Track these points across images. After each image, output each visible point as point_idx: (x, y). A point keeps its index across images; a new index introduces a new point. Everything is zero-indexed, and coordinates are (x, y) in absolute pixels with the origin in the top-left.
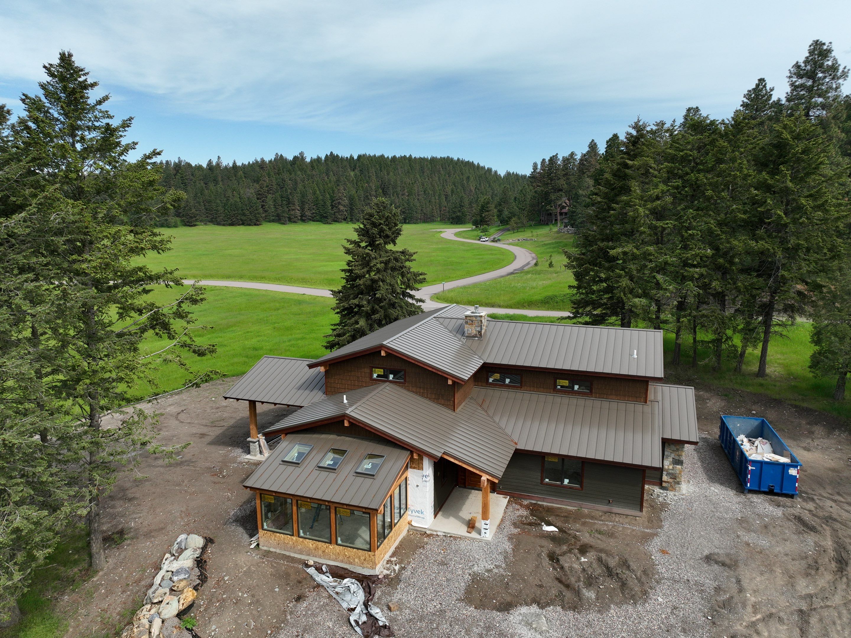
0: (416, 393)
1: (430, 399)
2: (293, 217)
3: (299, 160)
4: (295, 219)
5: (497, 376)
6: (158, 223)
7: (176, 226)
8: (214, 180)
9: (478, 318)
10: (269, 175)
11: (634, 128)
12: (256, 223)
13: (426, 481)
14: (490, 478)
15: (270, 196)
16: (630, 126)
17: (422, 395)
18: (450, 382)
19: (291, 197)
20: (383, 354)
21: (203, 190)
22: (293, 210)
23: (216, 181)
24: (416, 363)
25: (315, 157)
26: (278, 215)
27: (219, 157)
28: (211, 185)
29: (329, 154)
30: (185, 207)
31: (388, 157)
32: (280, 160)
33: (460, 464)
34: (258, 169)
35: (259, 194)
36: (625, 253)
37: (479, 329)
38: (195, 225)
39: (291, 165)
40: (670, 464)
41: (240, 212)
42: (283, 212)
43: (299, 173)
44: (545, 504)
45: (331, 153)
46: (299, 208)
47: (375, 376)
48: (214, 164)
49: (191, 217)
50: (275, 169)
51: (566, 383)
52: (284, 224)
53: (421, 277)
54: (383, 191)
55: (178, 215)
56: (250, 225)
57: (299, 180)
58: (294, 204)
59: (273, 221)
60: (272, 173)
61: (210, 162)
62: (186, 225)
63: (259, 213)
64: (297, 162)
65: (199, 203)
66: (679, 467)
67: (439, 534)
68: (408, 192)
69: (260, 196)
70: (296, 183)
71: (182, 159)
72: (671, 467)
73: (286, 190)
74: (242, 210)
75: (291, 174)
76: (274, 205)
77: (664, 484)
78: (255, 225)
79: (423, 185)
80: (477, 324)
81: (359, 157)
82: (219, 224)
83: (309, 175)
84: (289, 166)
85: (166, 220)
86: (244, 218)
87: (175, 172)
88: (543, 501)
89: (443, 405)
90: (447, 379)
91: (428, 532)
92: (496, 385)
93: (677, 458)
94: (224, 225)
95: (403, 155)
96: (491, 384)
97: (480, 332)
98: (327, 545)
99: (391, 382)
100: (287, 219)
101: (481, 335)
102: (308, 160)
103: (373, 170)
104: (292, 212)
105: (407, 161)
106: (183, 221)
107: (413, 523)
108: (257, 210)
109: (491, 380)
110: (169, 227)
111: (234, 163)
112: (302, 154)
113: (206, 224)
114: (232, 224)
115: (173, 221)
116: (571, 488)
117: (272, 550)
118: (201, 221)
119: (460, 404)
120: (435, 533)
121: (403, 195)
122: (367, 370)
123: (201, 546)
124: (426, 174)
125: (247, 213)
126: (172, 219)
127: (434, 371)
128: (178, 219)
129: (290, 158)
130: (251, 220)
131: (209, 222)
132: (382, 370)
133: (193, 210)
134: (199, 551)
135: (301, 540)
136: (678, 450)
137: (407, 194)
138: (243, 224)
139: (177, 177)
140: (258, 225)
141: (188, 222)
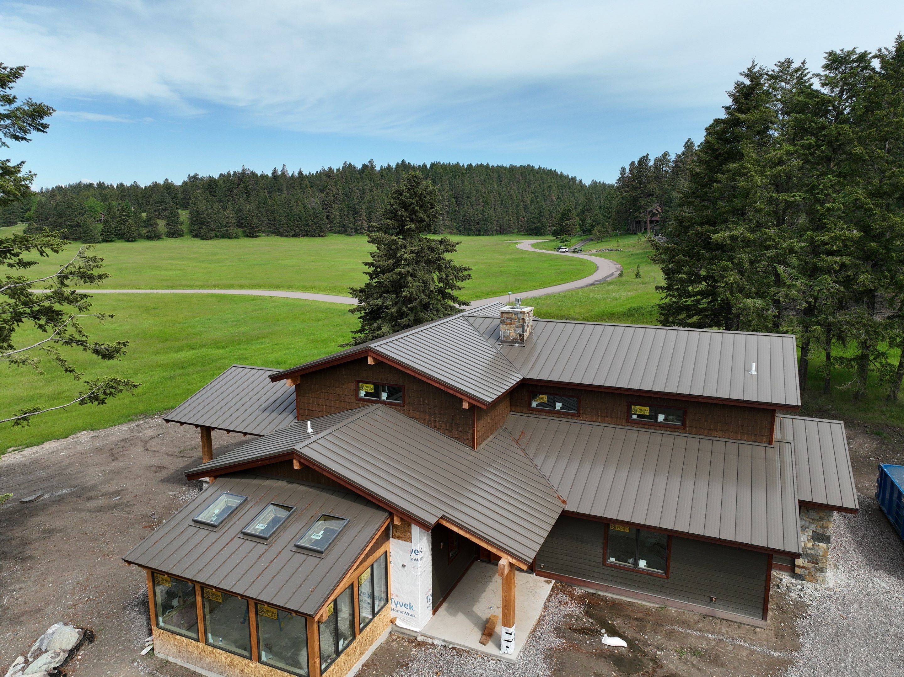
0: (419, 420)
1: (439, 429)
2: (359, 228)
3: (368, 169)
4: (361, 231)
5: (543, 398)
6: (218, 234)
7: (237, 237)
8: (279, 189)
9: (520, 316)
10: (336, 184)
11: (747, 75)
12: (321, 235)
13: (416, 560)
14: (514, 561)
15: (335, 206)
16: (741, 74)
17: (428, 424)
18: (465, 406)
19: (357, 207)
20: (370, 361)
21: (266, 199)
22: (360, 220)
23: (280, 191)
24: (417, 376)
25: (385, 165)
26: (344, 226)
27: (284, 166)
28: (275, 196)
29: (400, 162)
30: (247, 217)
31: (463, 166)
32: (348, 169)
33: (467, 536)
34: (324, 177)
35: (325, 204)
36: (733, 238)
37: (520, 331)
38: (257, 236)
39: (360, 174)
40: (808, 541)
41: (304, 222)
42: (349, 223)
43: (368, 181)
44: (609, 595)
45: (403, 161)
46: (366, 219)
47: (362, 394)
48: (279, 173)
49: (253, 228)
50: (342, 177)
51: (645, 411)
52: (350, 235)
53: (465, 273)
54: (457, 201)
55: (240, 226)
56: (314, 236)
57: (367, 190)
58: (361, 215)
59: (339, 232)
60: (339, 182)
61: (275, 171)
62: (247, 236)
63: (323, 224)
64: (366, 171)
65: (261, 213)
66: (823, 545)
67: (436, 642)
68: (483, 202)
69: (326, 206)
70: (364, 193)
71: (246, 167)
72: (810, 545)
73: (353, 200)
74: (306, 220)
75: (359, 183)
76: (340, 216)
77: (798, 571)
78: (319, 236)
79: (500, 194)
80: (517, 324)
81: (433, 165)
82: (281, 235)
83: (378, 184)
84: (357, 175)
85: (227, 231)
86: (307, 229)
87: (238, 181)
88: (607, 591)
89: (457, 439)
90: (461, 401)
91: (420, 639)
92: (543, 411)
93: (820, 531)
94: (287, 236)
95: (479, 163)
96: (534, 409)
97: (522, 335)
98: (247, 661)
99: (384, 403)
100: (353, 230)
101: (523, 339)
102: (378, 168)
103: (446, 179)
104: (359, 223)
105: (484, 169)
106: (244, 232)
107: (399, 623)
108: (321, 220)
109: (534, 404)
110: (230, 238)
111: (300, 172)
112: (371, 162)
113: (268, 235)
114: (295, 236)
115: (234, 231)
116: (650, 574)
117: (171, 659)
118: (263, 232)
119: (483, 438)
120: (430, 641)
121: (478, 205)
122: (352, 386)
123: (69, 647)
124: (503, 183)
125: (311, 223)
126: (234, 230)
127: (442, 387)
128: (240, 231)
129: (359, 166)
130: (315, 231)
131: (272, 233)
132: (372, 386)
133: (255, 221)
134: (63, 656)
135: (210, 649)
136: (821, 519)
137: (482, 204)
138: (307, 235)
139: (240, 186)
140: (322, 236)
141: (249, 233)
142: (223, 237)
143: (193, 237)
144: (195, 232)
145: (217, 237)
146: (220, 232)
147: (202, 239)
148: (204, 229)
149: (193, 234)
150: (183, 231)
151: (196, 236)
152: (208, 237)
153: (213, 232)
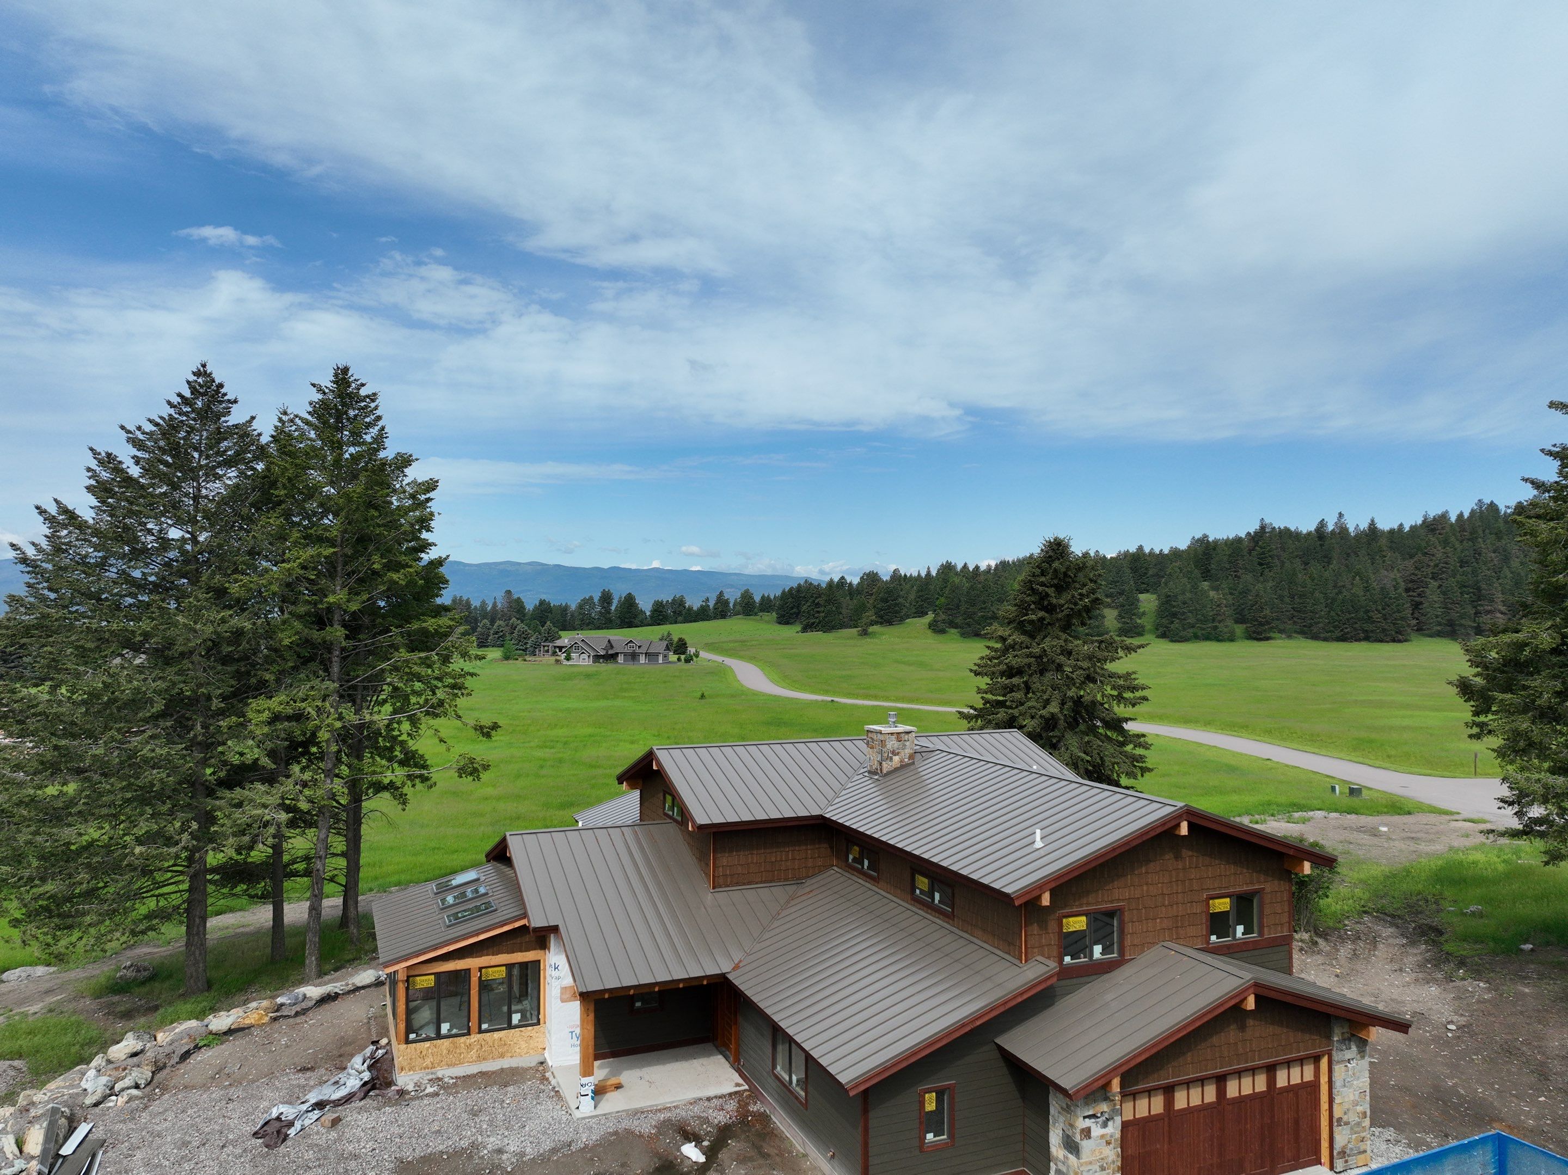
5: (857, 851)
6: (1200, 633)
7: (1232, 639)
10: (1445, 543)
12: (1397, 636)
15: (1434, 584)
19: (1484, 586)
21: (1295, 574)
22: (1488, 612)
26: (1451, 623)
30: (1253, 605)
34: (1426, 533)
35: (1412, 581)
38: (1268, 639)
39: (1506, 522)
40: (1059, 1146)
41: (1361, 614)
42: (1462, 617)
46: (1503, 609)
49: (1261, 624)
50: (1464, 530)
51: (927, 886)
55: (1239, 620)
56: (1381, 641)
58: (1491, 601)
59: (1439, 634)
60: (1453, 539)
61: (1322, 524)
62: (1252, 637)
63: (1402, 618)
65: (1281, 598)
66: (1074, 1160)
69: (1414, 585)
70: (1506, 559)
71: (1267, 521)
72: (1061, 1154)
74: (1367, 612)
76: (1444, 603)
78: (1394, 641)
80: (878, 748)
82: (1315, 637)
84: (1501, 524)
85: (1216, 628)
86: (1368, 627)
87: (1252, 544)
94: (1325, 639)
96: (850, 865)
101: (881, 770)
106: (1246, 631)
108: (1399, 611)
110: (1219, 641)
111: (1372, 523)
113: (1289, 637)
114: (1343, 639)
115: (1228, 629)
118: (1281, 631)
119: (739, 880)
125: (1376, 616)
126: (1227, 627)
128: (1239, 629)
129: (1508, 508)
130: (1384, 630)
131: (1296, 632)
133: (1267, 611)
136: (1068, 1109)
138: (1367, 639)
139: (1254, 553)
140: (1400, 641)
141: (1254, 632)
142: (1207, 638)
143: (1158, 637)
144: (1161, 630)
145: (1196, 638)
146: (1204, 629)
147: (1172, 641)
148: (1176, 625)
149: (1159, 632)
150: (1143, 627)
151: (1163, 636)
152: (1181, 637)
153: (1191, 630)
